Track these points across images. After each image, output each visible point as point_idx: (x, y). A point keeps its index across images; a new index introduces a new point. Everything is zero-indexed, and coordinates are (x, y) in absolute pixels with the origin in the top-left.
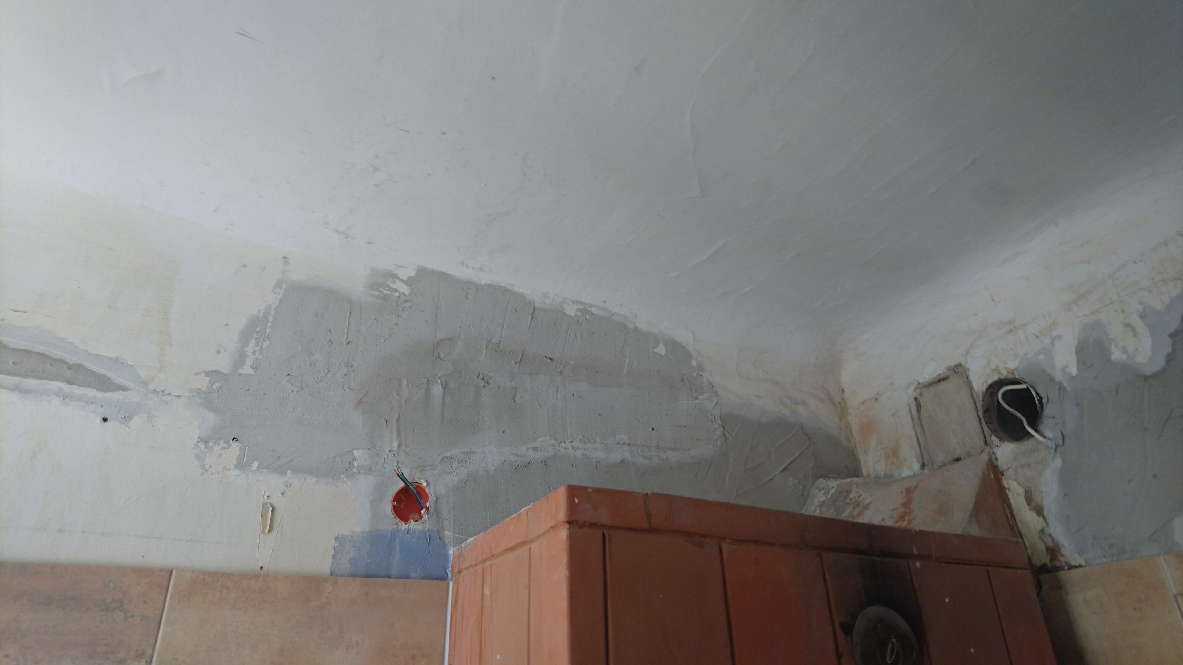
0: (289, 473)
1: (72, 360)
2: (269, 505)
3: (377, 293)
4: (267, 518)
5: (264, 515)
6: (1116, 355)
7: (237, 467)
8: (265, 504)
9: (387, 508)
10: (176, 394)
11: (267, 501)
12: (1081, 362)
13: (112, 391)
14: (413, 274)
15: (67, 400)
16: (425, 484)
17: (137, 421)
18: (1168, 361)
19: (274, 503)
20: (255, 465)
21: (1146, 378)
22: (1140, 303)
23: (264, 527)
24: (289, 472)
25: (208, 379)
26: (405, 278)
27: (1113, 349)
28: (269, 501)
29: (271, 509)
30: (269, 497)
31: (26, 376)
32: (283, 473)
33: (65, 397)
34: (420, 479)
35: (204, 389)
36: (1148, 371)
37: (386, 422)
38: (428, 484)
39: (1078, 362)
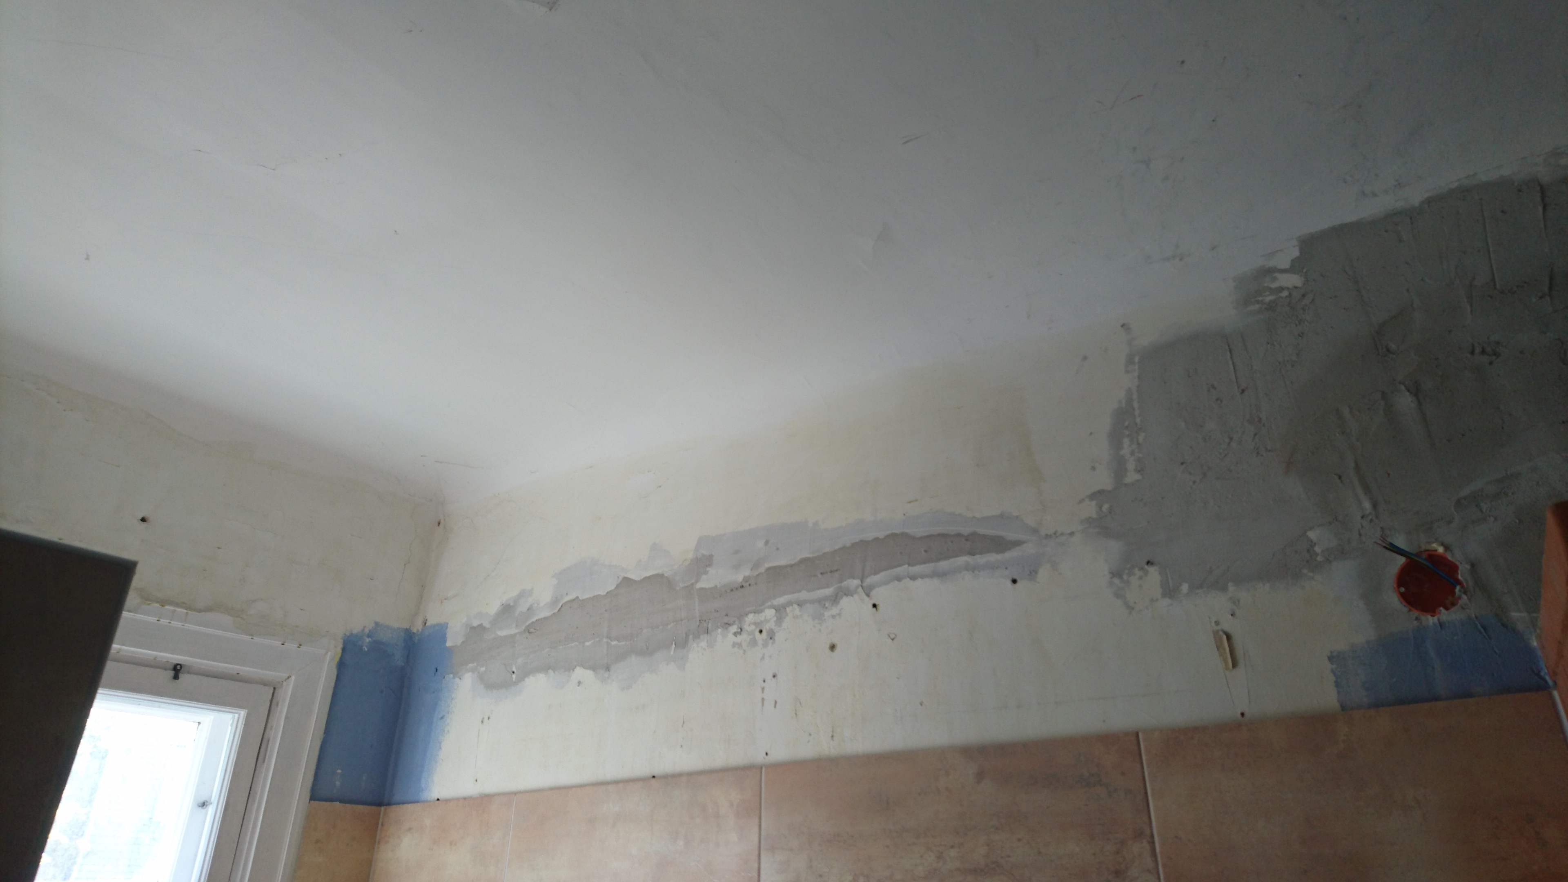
0: (1231, 587)
1: (966, 530)
2: (1221, 633)
3: (1257, 307)
4: (1224, 649)
5: (1219, 647)
7: (1164, 595)
8: (1216, 633)
9: (1392, 599)
10: (1069, 531)
11: (1216, 628)
13: (1009, 549)
14: (1296, 253)
15: (976, 572)
16: (1441, 550)
17: (1043, 573)
19: (1227, 628)
20: (1185, 588)
23: (1225, 661)
24: (1230, 584)
25: (1094, 503)
26: (1286, 265)
28: (1219, 628)
29: (1225, 637)
30: (1217, 623)
31: (938, 560)
32: (1224, 589)
33: (973, 569)
34: (1430, 543)
35: (1094, 516)
37: (1340, 478)
38: (1447, 548)
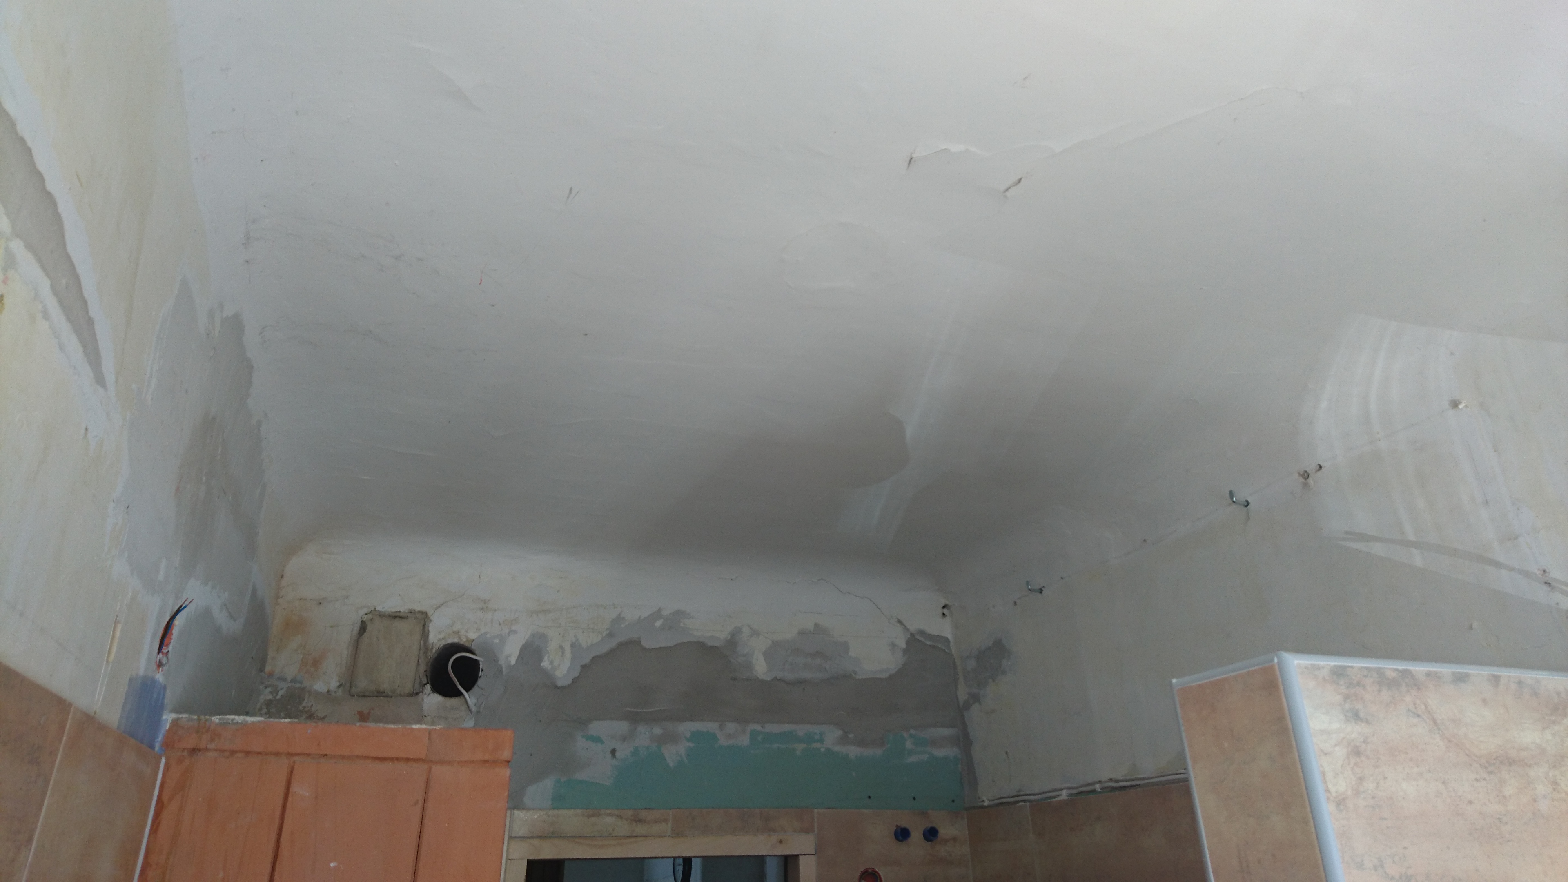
6: (545, 664)
12: (521, 657)
13: (99, 383)
18: (573, 682)
21: (556, 687)
22: (575, 636)
27: (546, 658)
36: (560, 683)
39: (519, 657)
